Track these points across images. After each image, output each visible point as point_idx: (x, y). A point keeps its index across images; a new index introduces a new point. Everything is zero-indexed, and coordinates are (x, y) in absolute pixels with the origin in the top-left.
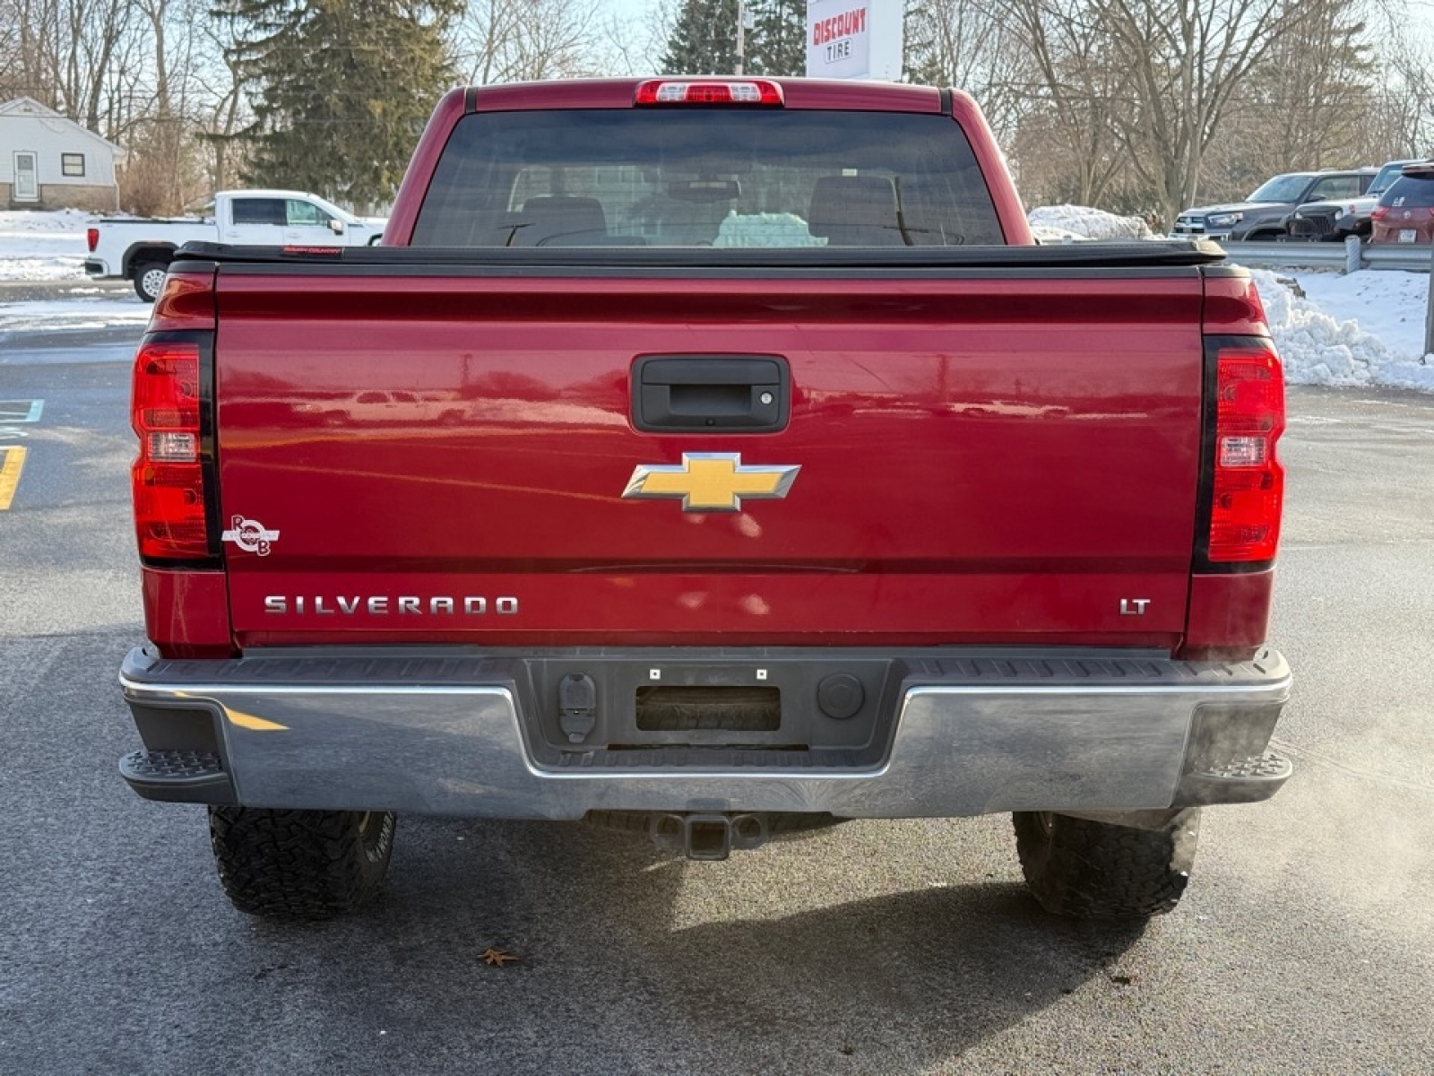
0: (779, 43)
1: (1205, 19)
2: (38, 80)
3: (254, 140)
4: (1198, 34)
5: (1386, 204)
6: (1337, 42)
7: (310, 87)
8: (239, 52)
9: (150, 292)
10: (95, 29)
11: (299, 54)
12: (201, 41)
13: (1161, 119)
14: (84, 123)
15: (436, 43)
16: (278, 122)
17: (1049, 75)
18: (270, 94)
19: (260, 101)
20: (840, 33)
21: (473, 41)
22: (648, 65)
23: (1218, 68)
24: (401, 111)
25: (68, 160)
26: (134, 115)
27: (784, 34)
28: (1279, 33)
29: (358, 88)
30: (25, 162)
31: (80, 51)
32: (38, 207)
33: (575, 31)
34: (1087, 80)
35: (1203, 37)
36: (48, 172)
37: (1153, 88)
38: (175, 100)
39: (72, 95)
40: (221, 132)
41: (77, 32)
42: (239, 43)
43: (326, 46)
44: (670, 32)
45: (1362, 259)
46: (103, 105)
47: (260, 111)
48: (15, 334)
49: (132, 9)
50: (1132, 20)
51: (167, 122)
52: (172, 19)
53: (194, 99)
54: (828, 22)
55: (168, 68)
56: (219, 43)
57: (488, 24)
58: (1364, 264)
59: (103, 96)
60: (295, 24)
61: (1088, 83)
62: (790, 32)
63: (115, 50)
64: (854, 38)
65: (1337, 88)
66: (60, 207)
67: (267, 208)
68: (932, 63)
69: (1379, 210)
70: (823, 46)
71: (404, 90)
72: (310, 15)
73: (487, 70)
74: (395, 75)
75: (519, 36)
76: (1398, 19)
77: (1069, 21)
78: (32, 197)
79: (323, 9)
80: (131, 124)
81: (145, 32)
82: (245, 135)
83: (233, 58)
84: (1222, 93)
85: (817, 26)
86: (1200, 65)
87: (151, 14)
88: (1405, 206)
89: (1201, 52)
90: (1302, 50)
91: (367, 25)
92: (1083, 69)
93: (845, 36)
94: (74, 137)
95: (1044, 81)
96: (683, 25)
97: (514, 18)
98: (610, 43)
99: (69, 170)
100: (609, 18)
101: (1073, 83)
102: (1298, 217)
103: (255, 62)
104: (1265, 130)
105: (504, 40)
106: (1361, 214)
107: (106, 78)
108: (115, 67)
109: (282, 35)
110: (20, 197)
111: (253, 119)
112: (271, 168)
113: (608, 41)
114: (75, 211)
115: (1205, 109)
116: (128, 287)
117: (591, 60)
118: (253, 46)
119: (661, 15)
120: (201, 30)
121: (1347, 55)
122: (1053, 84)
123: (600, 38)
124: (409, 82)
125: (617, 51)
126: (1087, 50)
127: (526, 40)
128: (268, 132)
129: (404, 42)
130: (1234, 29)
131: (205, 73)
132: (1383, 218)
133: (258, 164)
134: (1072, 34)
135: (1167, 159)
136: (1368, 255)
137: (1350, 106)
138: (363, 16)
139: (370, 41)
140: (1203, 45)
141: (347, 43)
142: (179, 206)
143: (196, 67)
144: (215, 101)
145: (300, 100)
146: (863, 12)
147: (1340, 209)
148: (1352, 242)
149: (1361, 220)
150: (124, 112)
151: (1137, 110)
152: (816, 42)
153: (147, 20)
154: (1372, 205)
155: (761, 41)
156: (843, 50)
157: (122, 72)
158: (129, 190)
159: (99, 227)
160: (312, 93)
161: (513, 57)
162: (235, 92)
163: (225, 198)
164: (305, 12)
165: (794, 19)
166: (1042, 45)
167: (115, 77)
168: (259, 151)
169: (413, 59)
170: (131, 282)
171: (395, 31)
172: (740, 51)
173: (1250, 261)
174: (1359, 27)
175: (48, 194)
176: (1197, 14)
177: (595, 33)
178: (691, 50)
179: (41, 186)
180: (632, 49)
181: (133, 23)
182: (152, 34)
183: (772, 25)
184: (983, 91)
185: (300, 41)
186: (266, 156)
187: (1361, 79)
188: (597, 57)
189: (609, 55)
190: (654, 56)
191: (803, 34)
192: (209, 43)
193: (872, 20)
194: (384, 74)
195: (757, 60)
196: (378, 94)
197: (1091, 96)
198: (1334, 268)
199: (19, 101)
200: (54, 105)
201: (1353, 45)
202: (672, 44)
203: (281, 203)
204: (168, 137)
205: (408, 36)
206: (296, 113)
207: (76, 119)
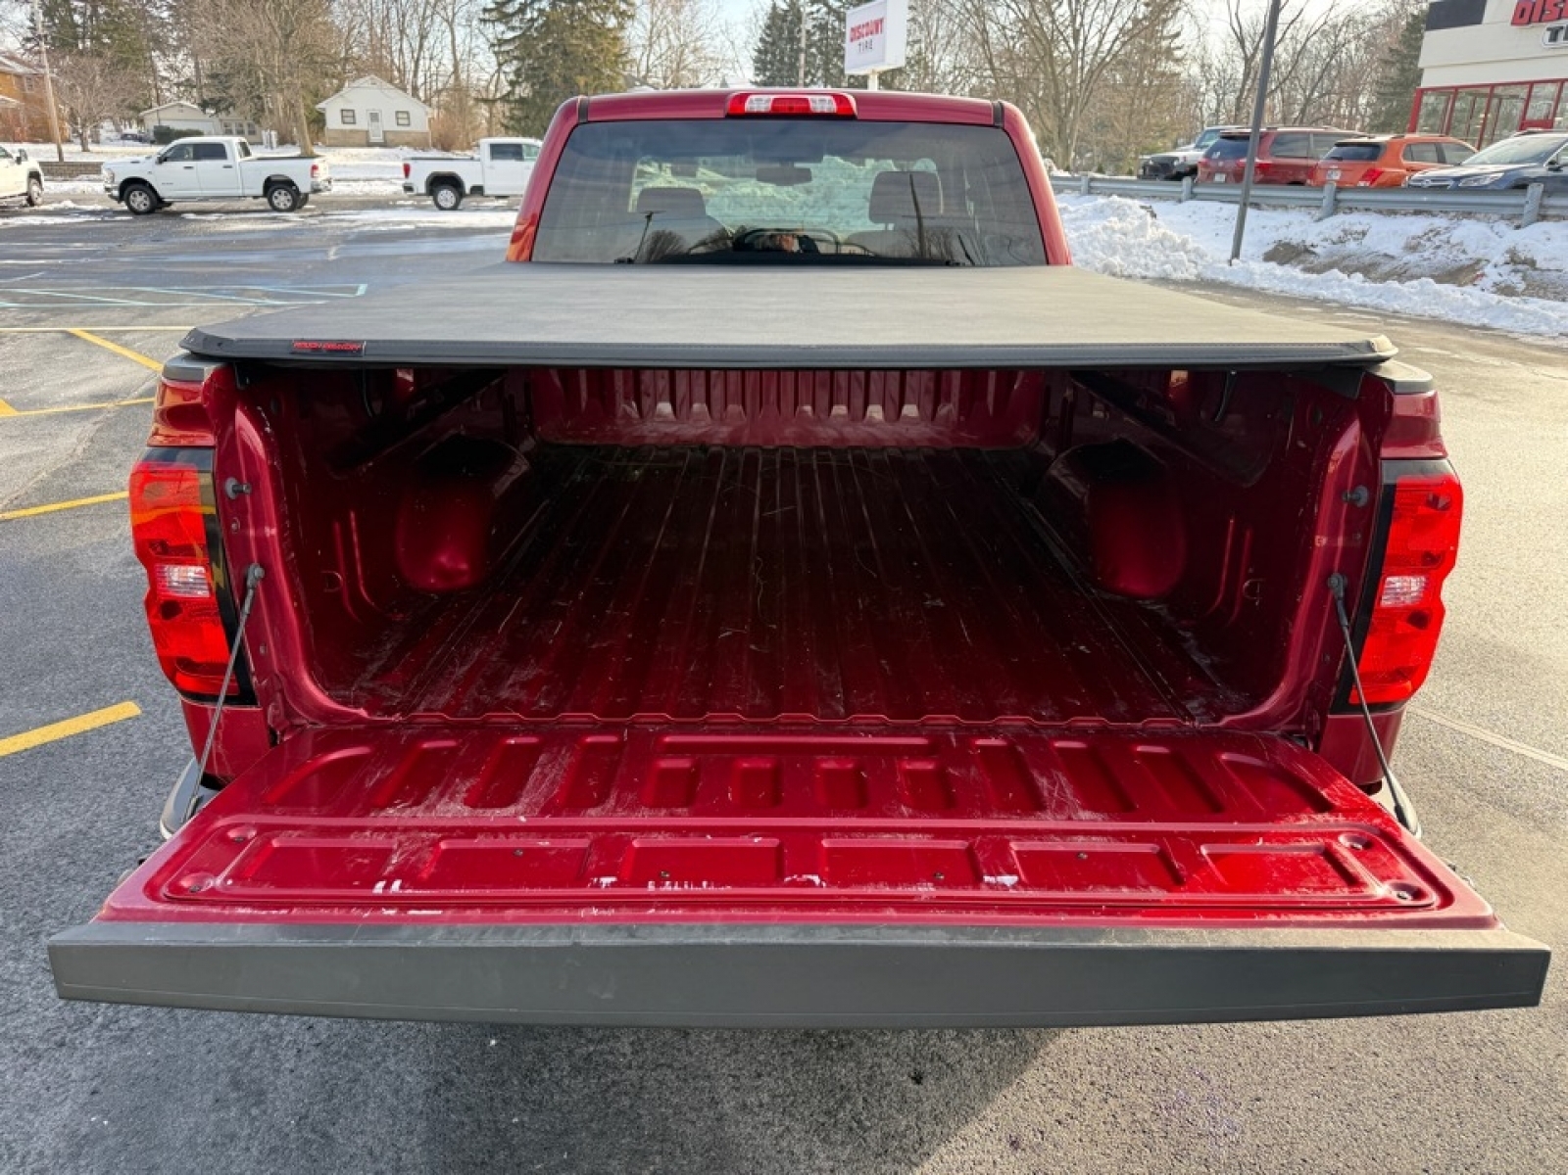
0: (827, 39)
1: (1086, 28)
2: (381, 64)
3: (508, 102)
4: (1082, 38)
5: (1208, 156)
6: (1164, 44)
7: (541, 68)
8: (500, 45)
9: (443, 204)
10: (413, 30)
11: (534, 46)
12: (477, 38)
13: (1058, 93)
14: (410, 91)
15: (616, 39)
16: (524, 91)
17: (991, 62)
18: (517, 73)
19: (512, 77)
20: (867, 34)
21: (640, 37)
22: (746, 53)
23: (1093, 60)
24: (597, 82)
25: (400, 115)
26: (440, 86)
27: (830, 33)
28: (1131, 38)
29: (570, 69)
30: (374, 117)
31: (405, 45)
32: (383, 145)
33: (702, 30)
34: (1013, 67)
35: (1086, 38)
36: (389, 123)
37: (1053, 72)
38: (463, 76)
39: (402, 73)
40: (491, 97)
41: (402, 32)
42: (499, 40)
43: (550, 41)
44: (760, 31)
45: (1192, 193)
46: (421, 80)
47: (512, 84)
48: (361, 232)
49: (435, 17)
50: (1041, 28)
51: (459, 90)
52: (459, 24)
53: (474, 75)
54: (859, 27)
55: (458, 55)
56: (488, 40)
57: (649, 26)
58: (1193, 196)
59: (420, 74)
60: (530, 28)
61: (1013, 69)
62: (834, 32)
63: (426, 44)
64: (875, 38)
65: (1163, 74)
66: (396, 145)
67: (511, 149)
68: (920, 53)
69: (1201, 159)
70: (856, 43)
71: (597, 69)
72: (540, 21)
73: (648, 56)
74: (592, 59)
75: (668, 34)
76: (1203, 29)
77: (1004, 28)
78: (379, 139)
79: (548, 17)
80: (439, 92)
81: (444, 32)
82: (505, 99)
83: (496, 49)
84: (1094, 77)
85: (853, 30)
86: (1082, 59)
87: (447, 21)
88: (1221, 158)
89: (1083, 49)
90: (1144, 50)
91: (574, 28)
92: (1011, 58)
93: (870, 37)
94: (403, 101)
95: (987, 66)
96: (768, 27)
97: (665, 23)
98: (723, 38)
99: (401, 121)
100: (722, 22)
101: (1004, 68)
102: (1151, 163)
103: (508, 52)
104: (1119, 100)
105: (659, 37)
106: (1191, 162)
107: (421, 62)
108: (427, 55)
109: (524, 34)
110: (373, 139)
111: (509, 88)
112: (519, 120)
113: (722, 37)
114: (405, 148)
115: (1084, 86)
116: (430, 201)
117: (711, 49)
118: (507, 41)
119: (754, 20)
120: (477, 31)
121: (1169, 51)
122: (993, 69)
123: (717, 35)
124: (600, 65)
125: (728, 44)
126: (1014, 46)
127: (672, 36)
128: (517, 97)
129: (597, 39)
130: (1104, 35)
131: (480, 58)
132: (1205, 165)
133: (512, 118)
134: (1005, 36)
135: (1060, 118)
136: (1196, 190)
137: (1170, 85)
138: (572, 22)
139: (577, 38)
140: (1085, 43)
141: (563, 39)
142: (469, 143)
143: (474, 55)
144: (487, 77)
145: (534, 76)
146: (881, 21)
147: (1177, 158)
148: (1187, 181)
149: (1190, 166)
150: (434, 84)
151: (1042, 85)
152: (852, 40)
153: (445, 24)
154: (1197, 156)
155: (816, 38)
156: (868, 46)
157: (431, 59)
158: (436, 135)
159: (410, 163)
160: (542, 72)
161: (664, 48)
162: (498, 71)
163: (485, 143)
164: (536, 20)
165: (836, 24)
166: (987, 42)
167: (427, 62)
168: (511, 109)
169: (602, 50)
170: (431, 198)
171: (591, 31)
172: (803, 45)
173: (1120, 192)
174: (1177, 35)
175: (390, 137)
176: (1082, 25)
177: (714, 32)
178: (773, 44)
179: (385, 132)
180: (736, 42)
181: (436, 26)
182: (448, 34)
183: (822, 27)
184: (950, 73)
185: (535, 39)
186: (516, 112)
187: (1177, 69)
188: (715, 47)
189: (723, 46)
190: (750, 47)
191: (842, 35)
192: (482, 39)
193: (888, 25)
194: (585, 60)
195: (814, 50)
196: (582, 73)
197: (1015, 76)
198: (1173, 198)
199: (367, 78)
200: (391, 81)
201: (1173, 45)
202: (762, 40)
203: (519, 146)
204: (461, 100)
205: (600, 35)
206: (533, 85)
207: (405, 90)
